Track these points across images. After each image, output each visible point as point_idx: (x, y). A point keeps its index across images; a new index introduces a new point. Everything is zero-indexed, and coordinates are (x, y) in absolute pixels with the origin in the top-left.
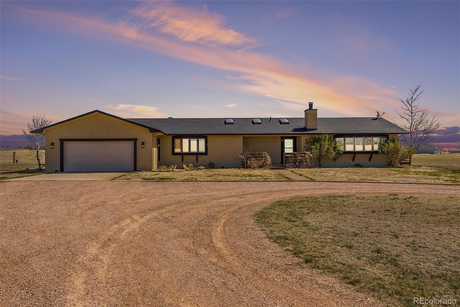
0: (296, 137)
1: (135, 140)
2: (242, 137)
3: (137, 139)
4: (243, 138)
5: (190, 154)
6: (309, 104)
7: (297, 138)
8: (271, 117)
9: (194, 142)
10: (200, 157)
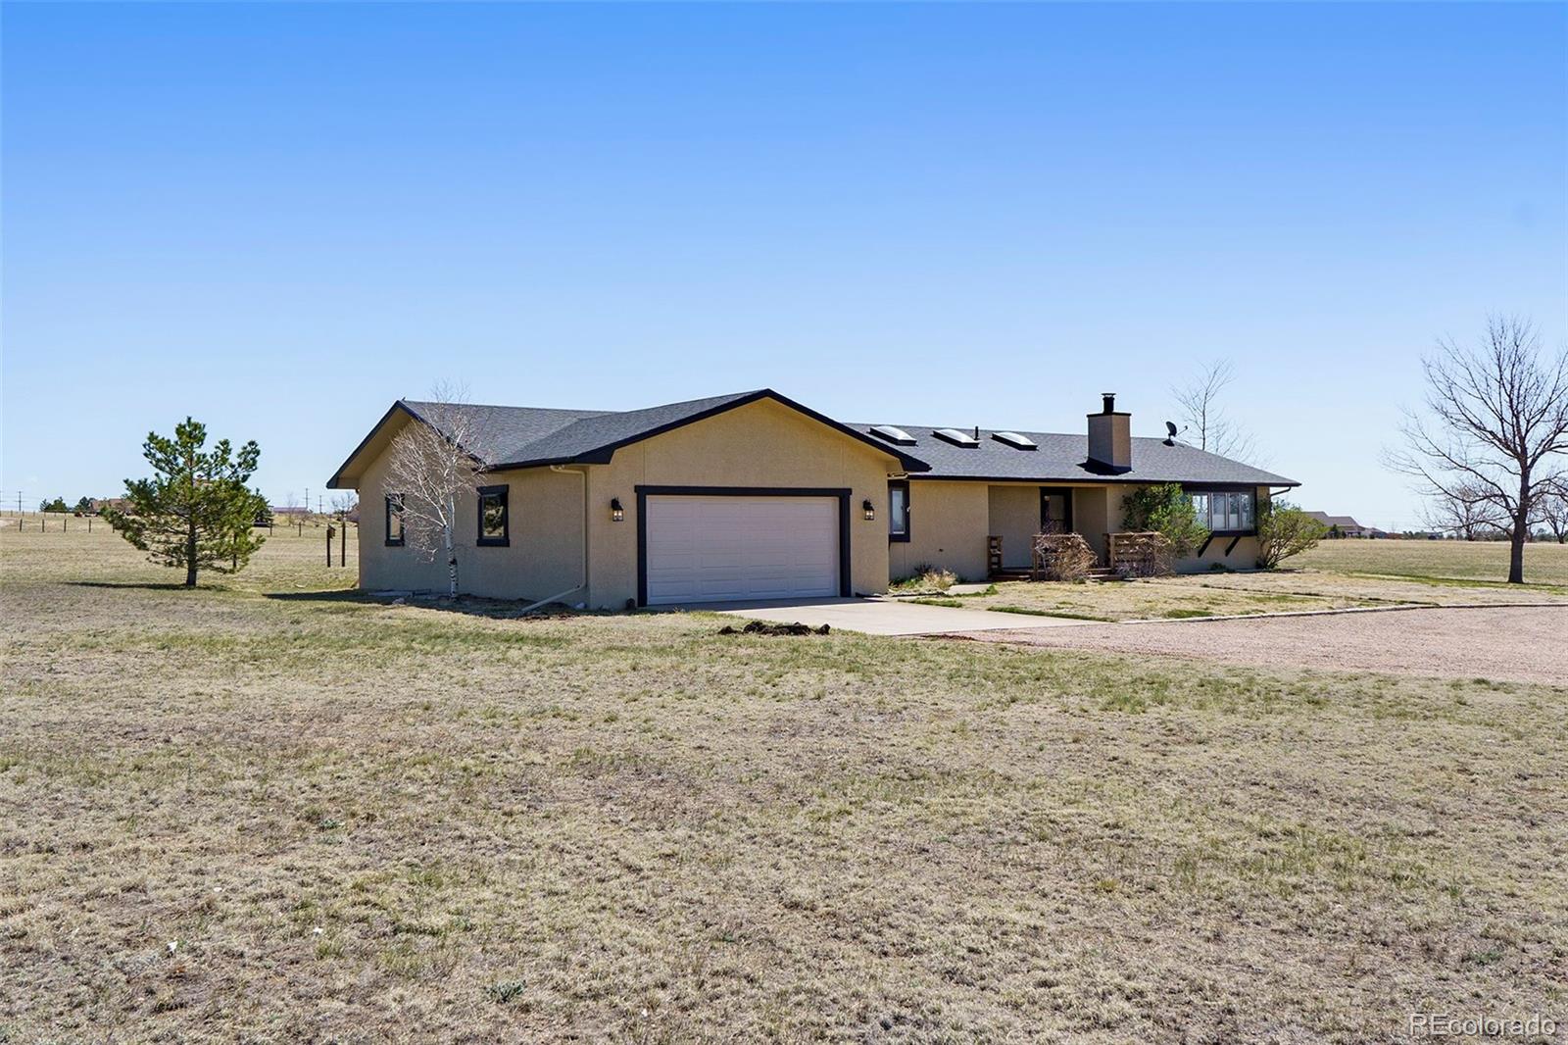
0: (1072, 488)
1: (843, 495)
2: (986, 489)
3: (849, 491)
4: (989, 492)
6: (1106, 397)
7: (1074, 491)
8: (977, 428)
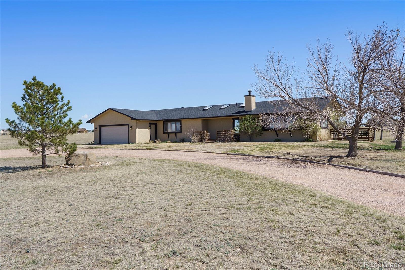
1: (128, 125)
2: (201, 120)
5: (172, 133)
6: (248, 91)
8: (237, 103)
9: (174, 125)
10: (178, 135)
